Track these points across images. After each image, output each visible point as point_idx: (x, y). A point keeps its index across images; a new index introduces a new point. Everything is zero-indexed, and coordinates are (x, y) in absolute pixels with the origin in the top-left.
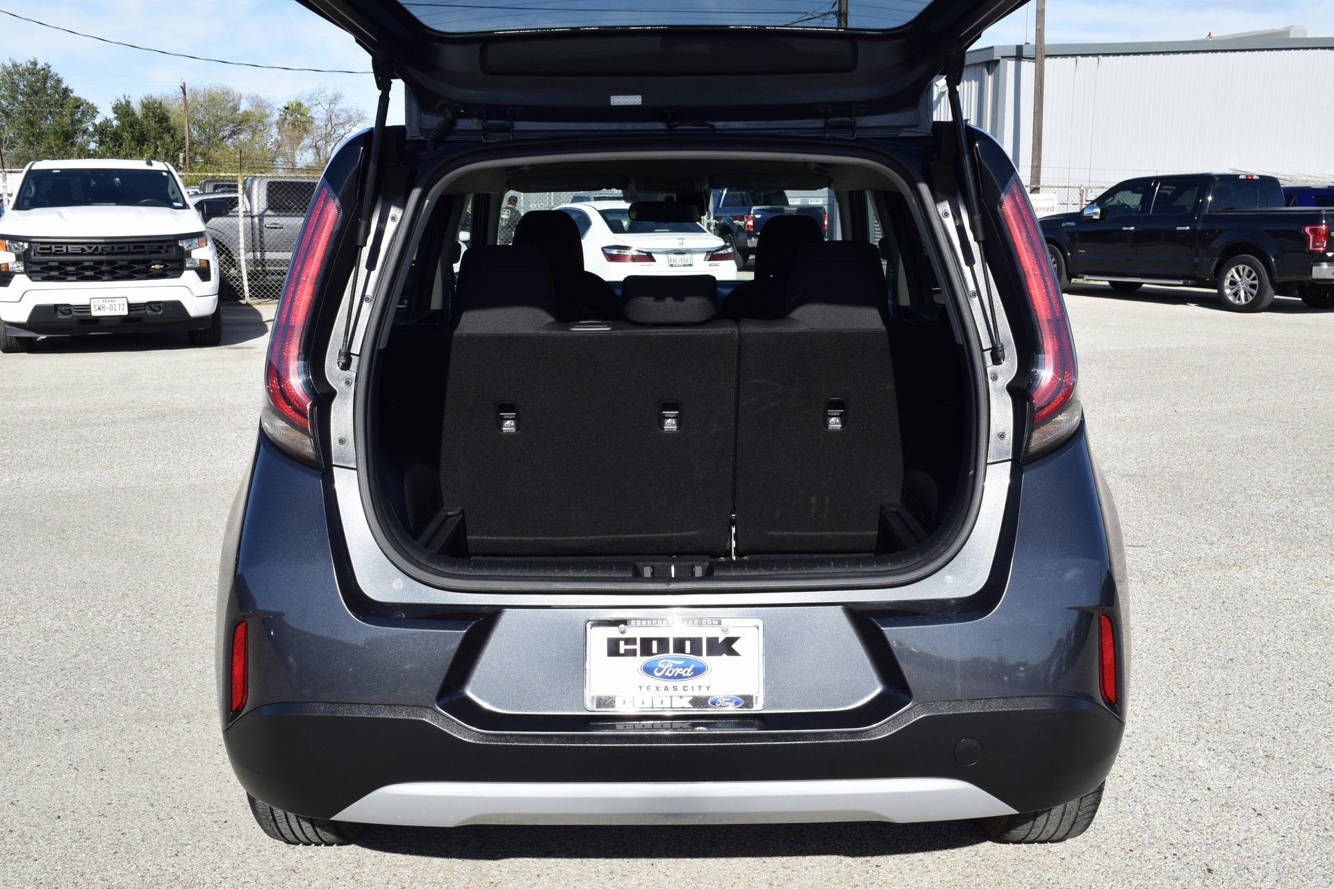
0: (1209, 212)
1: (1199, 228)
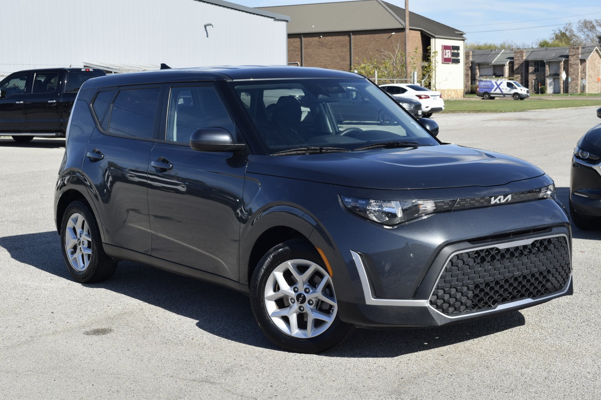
0: (66, 91)
1: (61, 101)
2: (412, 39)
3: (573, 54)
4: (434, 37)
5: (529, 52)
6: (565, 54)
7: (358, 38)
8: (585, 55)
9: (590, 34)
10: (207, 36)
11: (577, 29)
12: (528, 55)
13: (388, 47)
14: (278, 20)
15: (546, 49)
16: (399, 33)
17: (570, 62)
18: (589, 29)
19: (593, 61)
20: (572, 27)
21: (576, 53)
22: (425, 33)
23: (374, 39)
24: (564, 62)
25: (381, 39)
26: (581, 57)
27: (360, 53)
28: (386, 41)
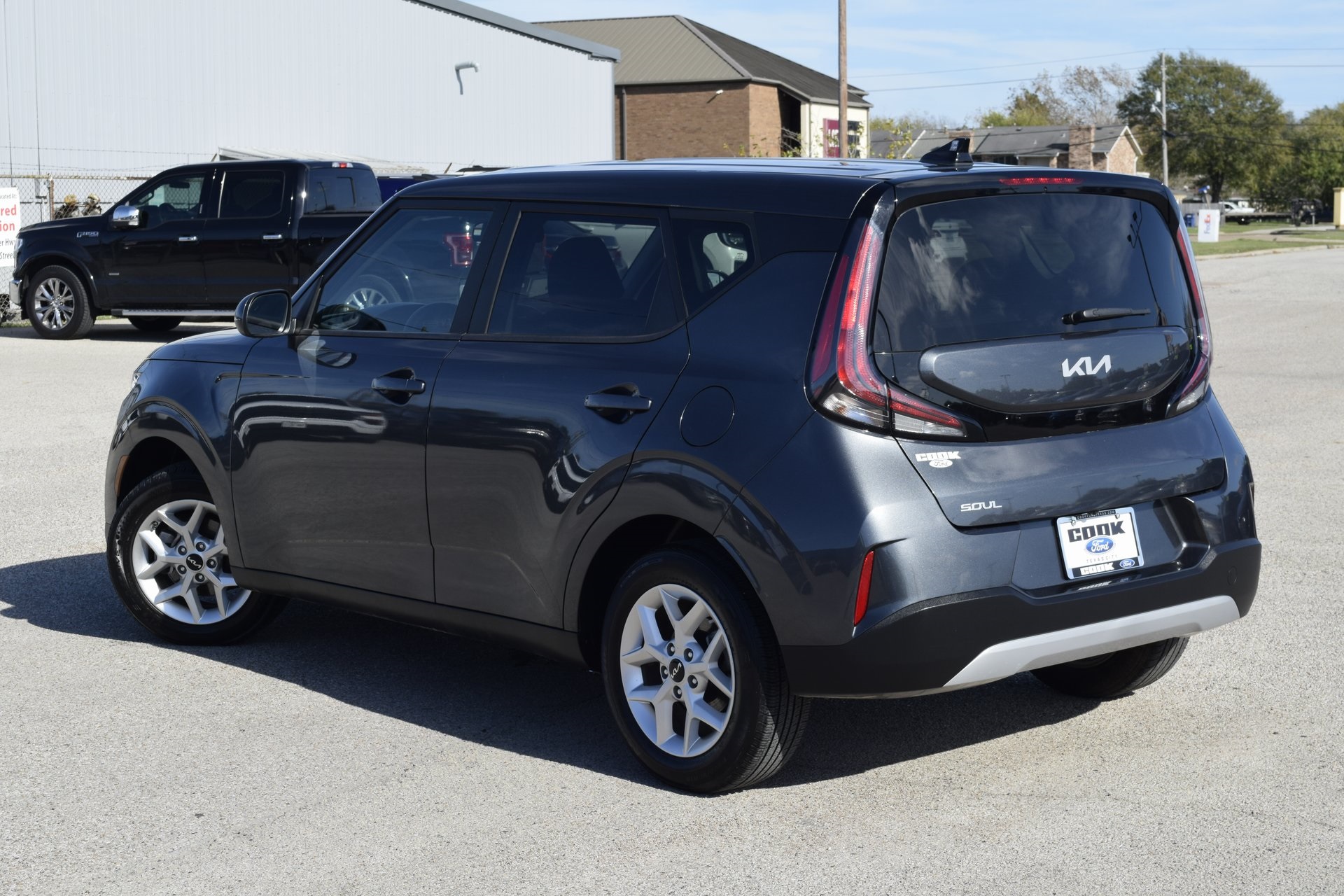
0: (305, 214)
1: (296, 236)
2: (761, 105)
3: (1077, 141)
4: (808, 101)
5: (980, 136)
6: (1059, 142)
7: (639, 100)
8: (1104, 143)
9: (1088, 99)
10: (462, 93)
11: (1060, 87)
12: (981, 141)
13: (708, 122)
14: (597, 57)
15: (1018, 130)
16: (732, 91)
17: (1071, 159)
18: (1087, 87)
19: (1119, 156)
20: (1050, 82)
21: (1084, 139)
22: (786, 92)
23: (677, 104)
24: (1059, 159)
25: (692, 104)
26: (1094, 149)
27: (644, 135)
28: (704, 107)
